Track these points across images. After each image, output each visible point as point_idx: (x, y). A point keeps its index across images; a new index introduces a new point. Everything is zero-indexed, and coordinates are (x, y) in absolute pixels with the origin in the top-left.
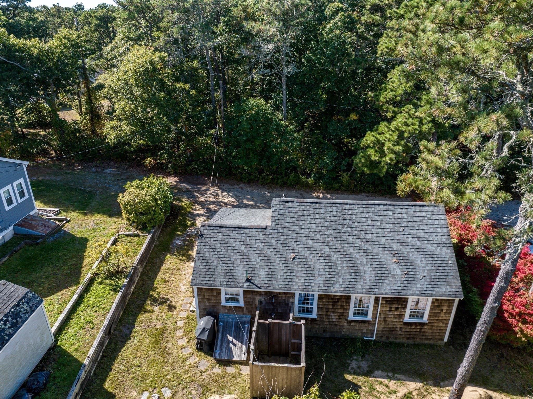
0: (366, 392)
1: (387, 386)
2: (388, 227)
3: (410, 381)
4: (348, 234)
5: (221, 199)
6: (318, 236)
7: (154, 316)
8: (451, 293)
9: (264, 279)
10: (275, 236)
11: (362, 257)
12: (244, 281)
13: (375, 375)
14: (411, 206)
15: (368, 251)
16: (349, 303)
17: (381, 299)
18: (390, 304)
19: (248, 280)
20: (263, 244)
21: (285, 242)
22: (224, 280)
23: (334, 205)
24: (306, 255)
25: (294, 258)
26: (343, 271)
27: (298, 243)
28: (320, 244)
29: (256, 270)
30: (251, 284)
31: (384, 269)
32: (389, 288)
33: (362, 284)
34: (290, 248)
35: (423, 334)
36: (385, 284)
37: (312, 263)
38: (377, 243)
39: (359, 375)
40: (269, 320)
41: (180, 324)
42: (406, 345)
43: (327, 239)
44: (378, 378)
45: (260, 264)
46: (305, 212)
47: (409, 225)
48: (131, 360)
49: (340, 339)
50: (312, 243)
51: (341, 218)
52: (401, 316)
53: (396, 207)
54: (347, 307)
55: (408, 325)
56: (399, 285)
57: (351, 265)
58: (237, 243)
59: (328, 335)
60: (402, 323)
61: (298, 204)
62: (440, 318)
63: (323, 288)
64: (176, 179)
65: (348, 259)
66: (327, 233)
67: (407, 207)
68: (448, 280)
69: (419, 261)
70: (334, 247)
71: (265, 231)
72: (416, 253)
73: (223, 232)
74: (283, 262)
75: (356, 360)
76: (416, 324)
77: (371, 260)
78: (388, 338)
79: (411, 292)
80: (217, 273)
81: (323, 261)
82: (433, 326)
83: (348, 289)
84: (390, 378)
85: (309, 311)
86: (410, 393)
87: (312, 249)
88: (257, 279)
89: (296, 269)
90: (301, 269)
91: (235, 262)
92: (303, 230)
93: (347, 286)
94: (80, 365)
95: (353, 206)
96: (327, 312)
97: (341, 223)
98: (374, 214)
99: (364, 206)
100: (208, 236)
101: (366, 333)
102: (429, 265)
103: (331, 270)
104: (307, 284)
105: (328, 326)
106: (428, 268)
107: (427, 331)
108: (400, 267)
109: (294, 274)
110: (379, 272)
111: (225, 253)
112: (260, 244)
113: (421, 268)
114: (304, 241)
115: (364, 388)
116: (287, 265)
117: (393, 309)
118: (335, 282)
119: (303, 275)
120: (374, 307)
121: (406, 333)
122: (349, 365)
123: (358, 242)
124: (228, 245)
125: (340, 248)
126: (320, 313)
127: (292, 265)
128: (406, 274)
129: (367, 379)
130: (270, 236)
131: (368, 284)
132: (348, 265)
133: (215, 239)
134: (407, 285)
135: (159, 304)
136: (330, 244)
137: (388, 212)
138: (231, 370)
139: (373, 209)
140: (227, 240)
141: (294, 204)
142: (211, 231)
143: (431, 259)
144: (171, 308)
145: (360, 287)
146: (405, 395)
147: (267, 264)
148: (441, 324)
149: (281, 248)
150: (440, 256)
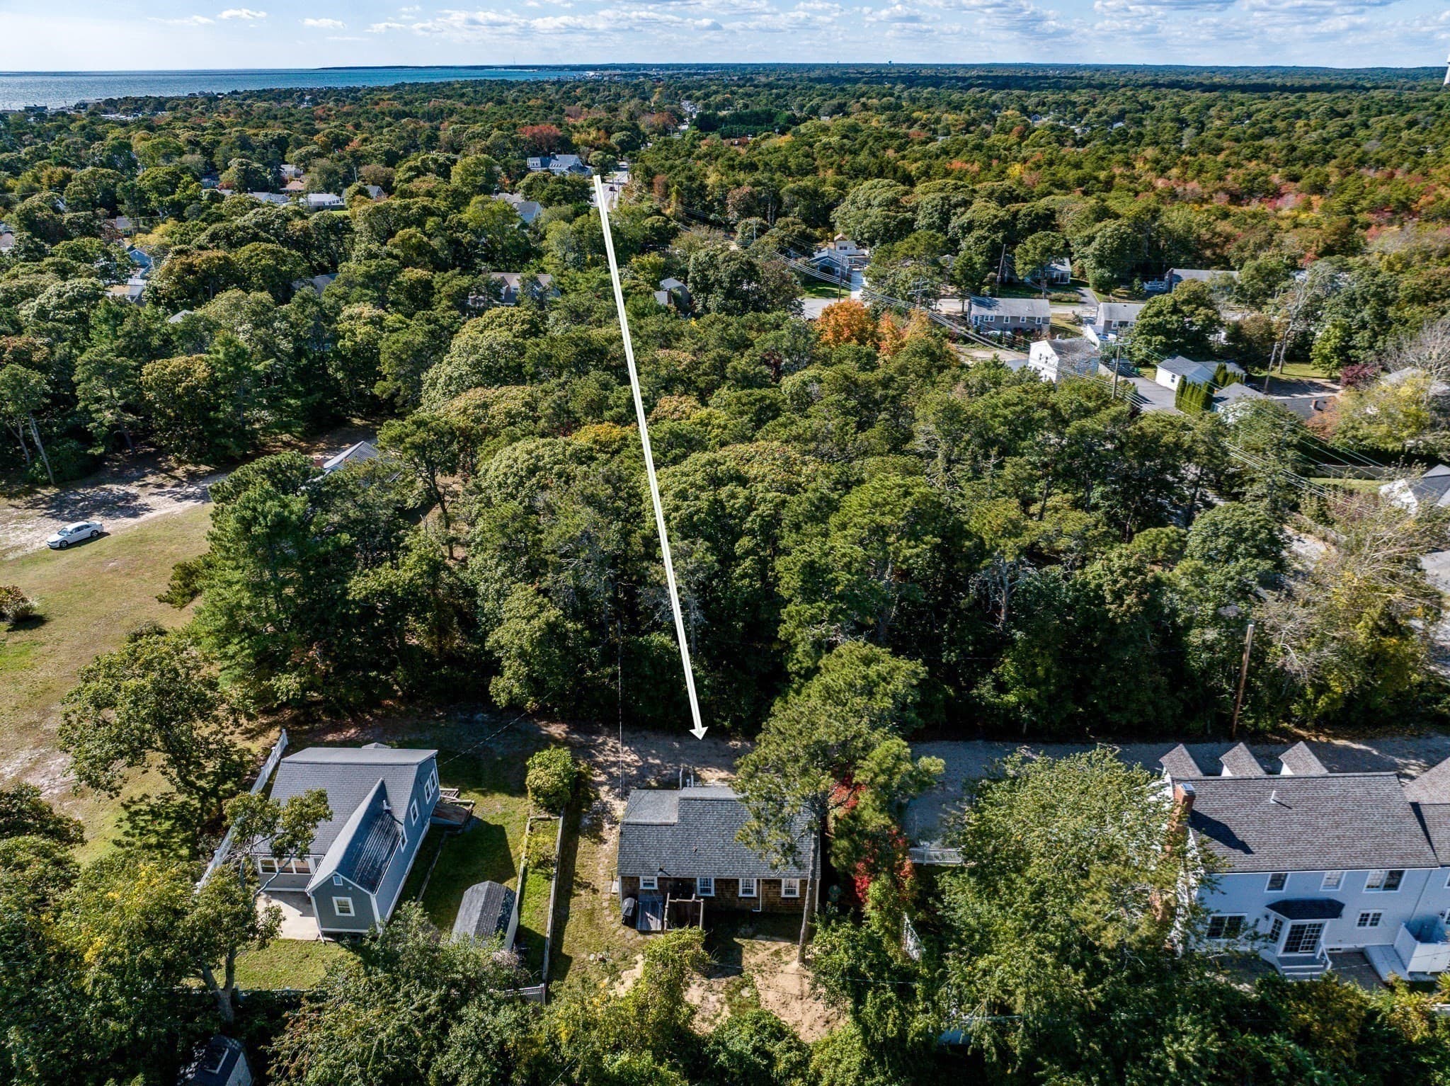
0: (749, 950)
1: (763, 945)
3: (780, 941)
5: (622, 757)
6: (715, 830)
7: (583, 898)
9: (673, 868)
10: (681, 832)
12: (657, 870)
13: (756, 938)
16: (738, 884)
17: (761, 881)
18: (769, 884)
19: (661, 869)
20: (671, 839)
21: (689, 837)
22: (642, 869)
23: (729, 802)
24: (705, 847)
25: (696, 851)
26: (733, 860)
27: (699, 837)
28: (716, 838)
29: (667, 861)
30: (663, 872)
32: (766, 872)
33: (746, 870)
34: (693, 842)
35: (798, 906)
36: (763, 870)
37: (710, 854)
39: (744, 938)
40: (678, 899)
41: (605, 904)
43: (722, 833)
45: (670, 856)
46: (705, 809)
48: (575, 934)
49: (732, 912)
50: (710, 837)
51: (734, 814)
52: (778, 893)
54: (737, 888)
55: (783, 900)
57: (739, 855)
58: (651, 839)
59: (724, 909)
60: (779, 899)
61: (700, 802)
63: (718, 874)
64: (564, 727)
65: (737, 850)
66: (723, 828)
70: (728, 840)
71: (673, 827)
73: (639, 829)
74: (687, 854)
75: (744, 927)
76: (788, 899)
78: (769, 910)
79: (783, 875)
80: (636, 865)
81: (718, 852)
83: (736, 874)
84: (766, 940)
85: (708, 891)
87: (710, 843)
88: (667, 868)
89: (697, 859)
90: (701, 859)
91: (650, 855)
92: (703, 826)
93: (735, 872)
94: (544, 938)
96: (722, 891)
97: (734, 819)
100: (627, 834)
101: (752, 907)
103: (724, 860)
104: (706, 871)
105: (724, 902)
109: (696, 863)
111: (642, 848)
112: (669, 839)
114: (703, 835)
115: (747, 948)
116: (691, 856)
117: (772, 888)
118: (727, 870)
119: (702, 864)
120: (758, 887)
121: (782, 906)
122: (738, 931)
124: (644, 841)
125: (731, 840)
126: (716, 892)
127: (694, 857)
129: (750, 941)
130: (677, 832)
131: (751, 870)
132: (737, 855)
133: (632, 836)
135: (584, 888)
136: (725, 838)
138: (650, 938)
140: (643, 836)
141: (696, 802)
142: (630, 829)
144: (595, 891)
145: (745, 872)
146: (775, 951)
147: (675, 856)
149: (686, 842)
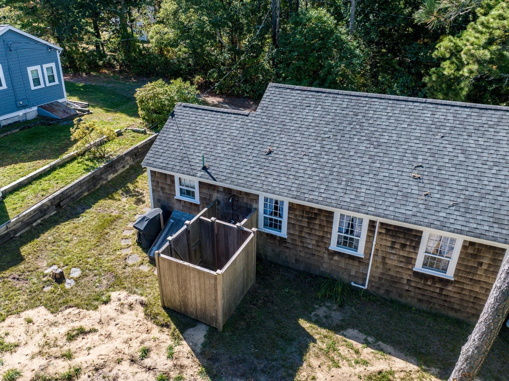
0: (321, 349)
1: (357, 352)
2: (419, 131)
3: (398, 357)
4: (355, 133)
6: (311, 130)
7: (117, 204)
8: (498, 235)
9: (224, 170)
10: (256, 125)
11: (364, 163)
12: (200, 169)
13: (345, 333)
14: (465, 107)
15: (376, 158)
16: (331, 223)
17: (377, 225)
18: (392, 236)
19: (205, 169)
20: (238, 132)
21: (266, 133)
22: (178, 164)
23: (346, 97)
24: (286, 151)
25: (270, 152)
26: (331, 177)
27: (281, 136)
28: (310, 140)
29: (219, 159)
30: (206, 174)
31: (393, 184)
32: (392, 209)
33: (353, 197)
34: (270, 141)
35: (446, 299)
36: (387, 204)
37: (291, 162)
38: (394, 149)
39: (322, 326)
40: (213, 219)
41: (138, 217)
42: (414, 308)
43: (322, 136)
44: (349, 338)
45: (226, 153)
46: (304, 102)
47: (453, 132)
48: (64, 234)
49: (316, 276)
50: (299, 139)
51: (351, 113)
52: (410, 261)
53: (440, 107)
54: (329, 230)
55: (421, 279)
56: (410, 208)
57: (343, 171)
58: (209, 127)
59: (302, 268)
60: (410, 273)
61: (299, 92)
62: (476, 278)
63: (295, 193)
65: (342, 163)
66: (325, 129)
67: (458, 108)
68: (497, 216)
69: (455, 182)
70: (329, 146)
71: (246, 117)
72: (453, 169)
73: (198, 114)
74: (254, 155)
75: (328, 307)
76: (433, 278)
77: (377, 169)
78: (388, 292)
79: (426, 221)
80: (173, 156)
81: (307, 161)
82: (463, 289)
83: (329, 200)
84: (368, 344)
85: (277, 226)
86: (392, 373)
87: (297, 145)
88: (216, 169)
89: (268, 165)
90: (274, 166)
91: (198, 148)
92: (294, 122)
93: (329, 196)
95: (374, 100)
96: (301, 232)
97: (349, 119)
98: (402, 112)
99: (390, 102)
100: (179, 117)
101: (355, 276)
102: (469, 189)
103: (314, 174)
104: (274, 185)
105: (302, 254)
106: (467, 193)
107: (451, 295)
108: (420, 185)
109: (262, 171)
110: (384, 186)
111: (192, 137)
112: (234, 131)
113: (456, 191)
114: (290, 134)
115: (320, 344)
116: (258, 159)
117: (397, 246)
118: (314, 189)
119: (274, 173)
120: (368, 236)
121: (417, 291)
122: (314, 309)
123: (365, 145)
124: (197, 128)
125: (336, 148)
126: (292, 232)
127: (264, 160)
128: (425, 195)
129: (331, 334)
130: (250, 124)
131: (362, 199)
132: (340, 170)
133: (185, 121)
134: (422, 211)
135: (130, 196)
136: (324, 142)
137: (424, 112)
139: (403, 106)
140: (199, 123)
141: (294, 92)
142: (185, 112)
143: (476, 181)
144: (140, 201)
145: (348, 200)
146: (380, 372)
147: (233, 154)
148: (477, 290)
149: (259, 139)
150: (494, 180)
